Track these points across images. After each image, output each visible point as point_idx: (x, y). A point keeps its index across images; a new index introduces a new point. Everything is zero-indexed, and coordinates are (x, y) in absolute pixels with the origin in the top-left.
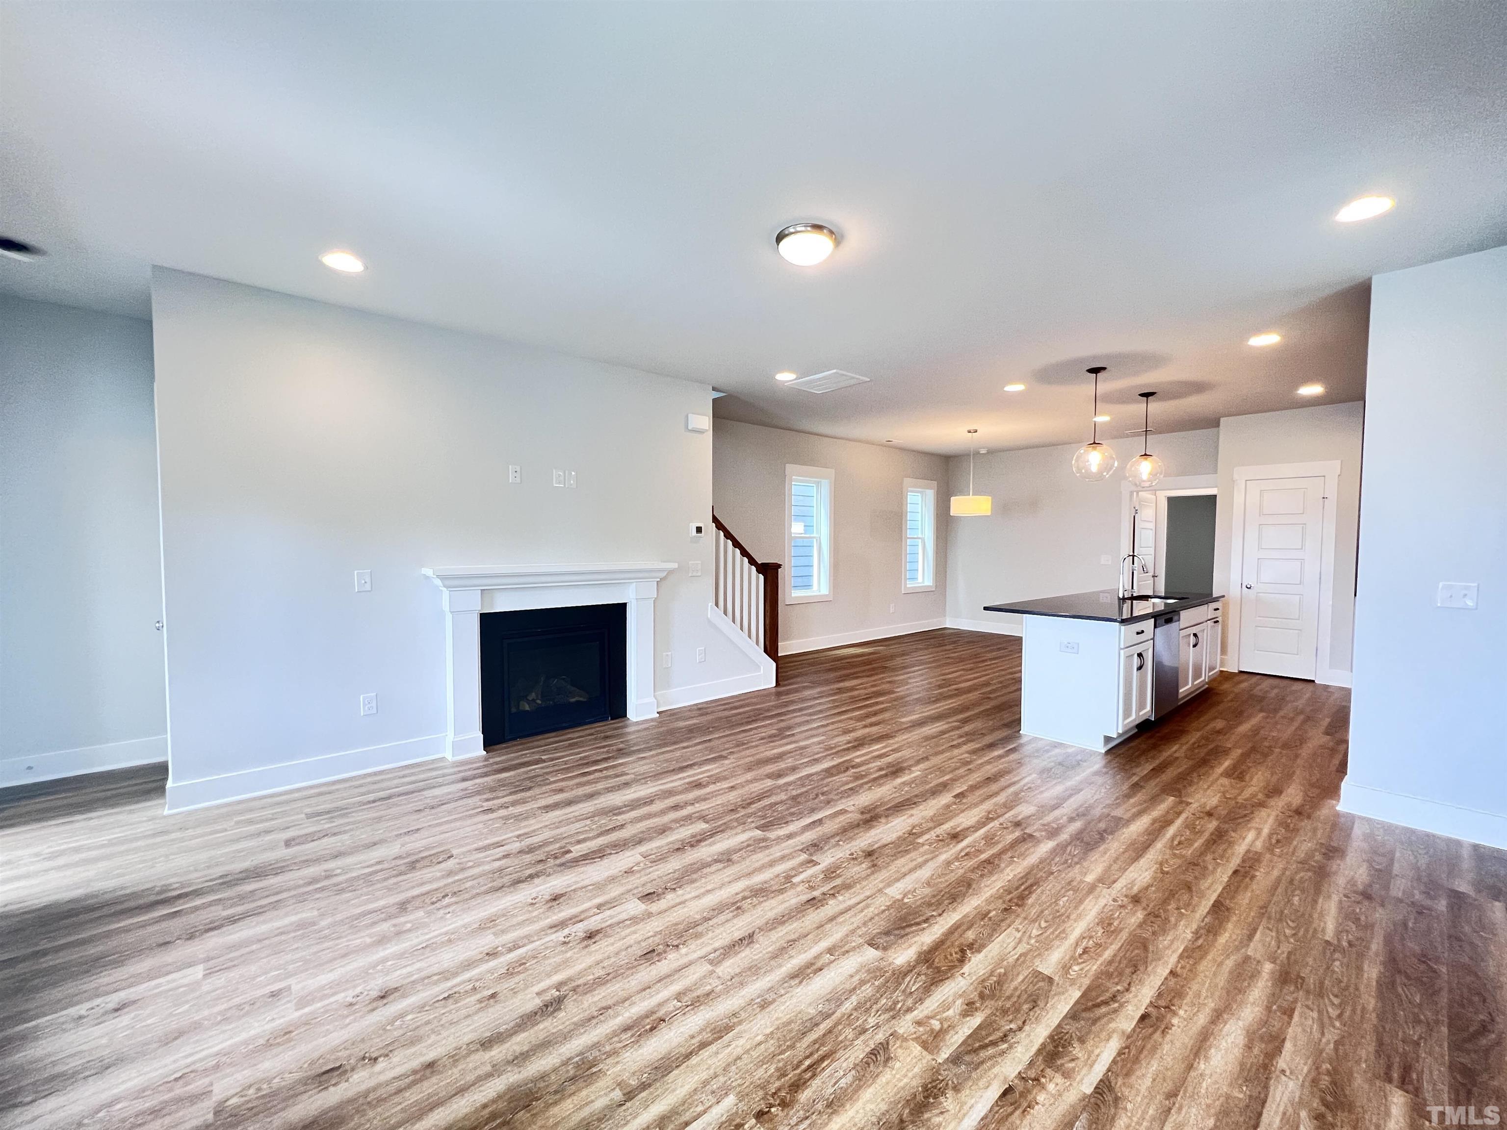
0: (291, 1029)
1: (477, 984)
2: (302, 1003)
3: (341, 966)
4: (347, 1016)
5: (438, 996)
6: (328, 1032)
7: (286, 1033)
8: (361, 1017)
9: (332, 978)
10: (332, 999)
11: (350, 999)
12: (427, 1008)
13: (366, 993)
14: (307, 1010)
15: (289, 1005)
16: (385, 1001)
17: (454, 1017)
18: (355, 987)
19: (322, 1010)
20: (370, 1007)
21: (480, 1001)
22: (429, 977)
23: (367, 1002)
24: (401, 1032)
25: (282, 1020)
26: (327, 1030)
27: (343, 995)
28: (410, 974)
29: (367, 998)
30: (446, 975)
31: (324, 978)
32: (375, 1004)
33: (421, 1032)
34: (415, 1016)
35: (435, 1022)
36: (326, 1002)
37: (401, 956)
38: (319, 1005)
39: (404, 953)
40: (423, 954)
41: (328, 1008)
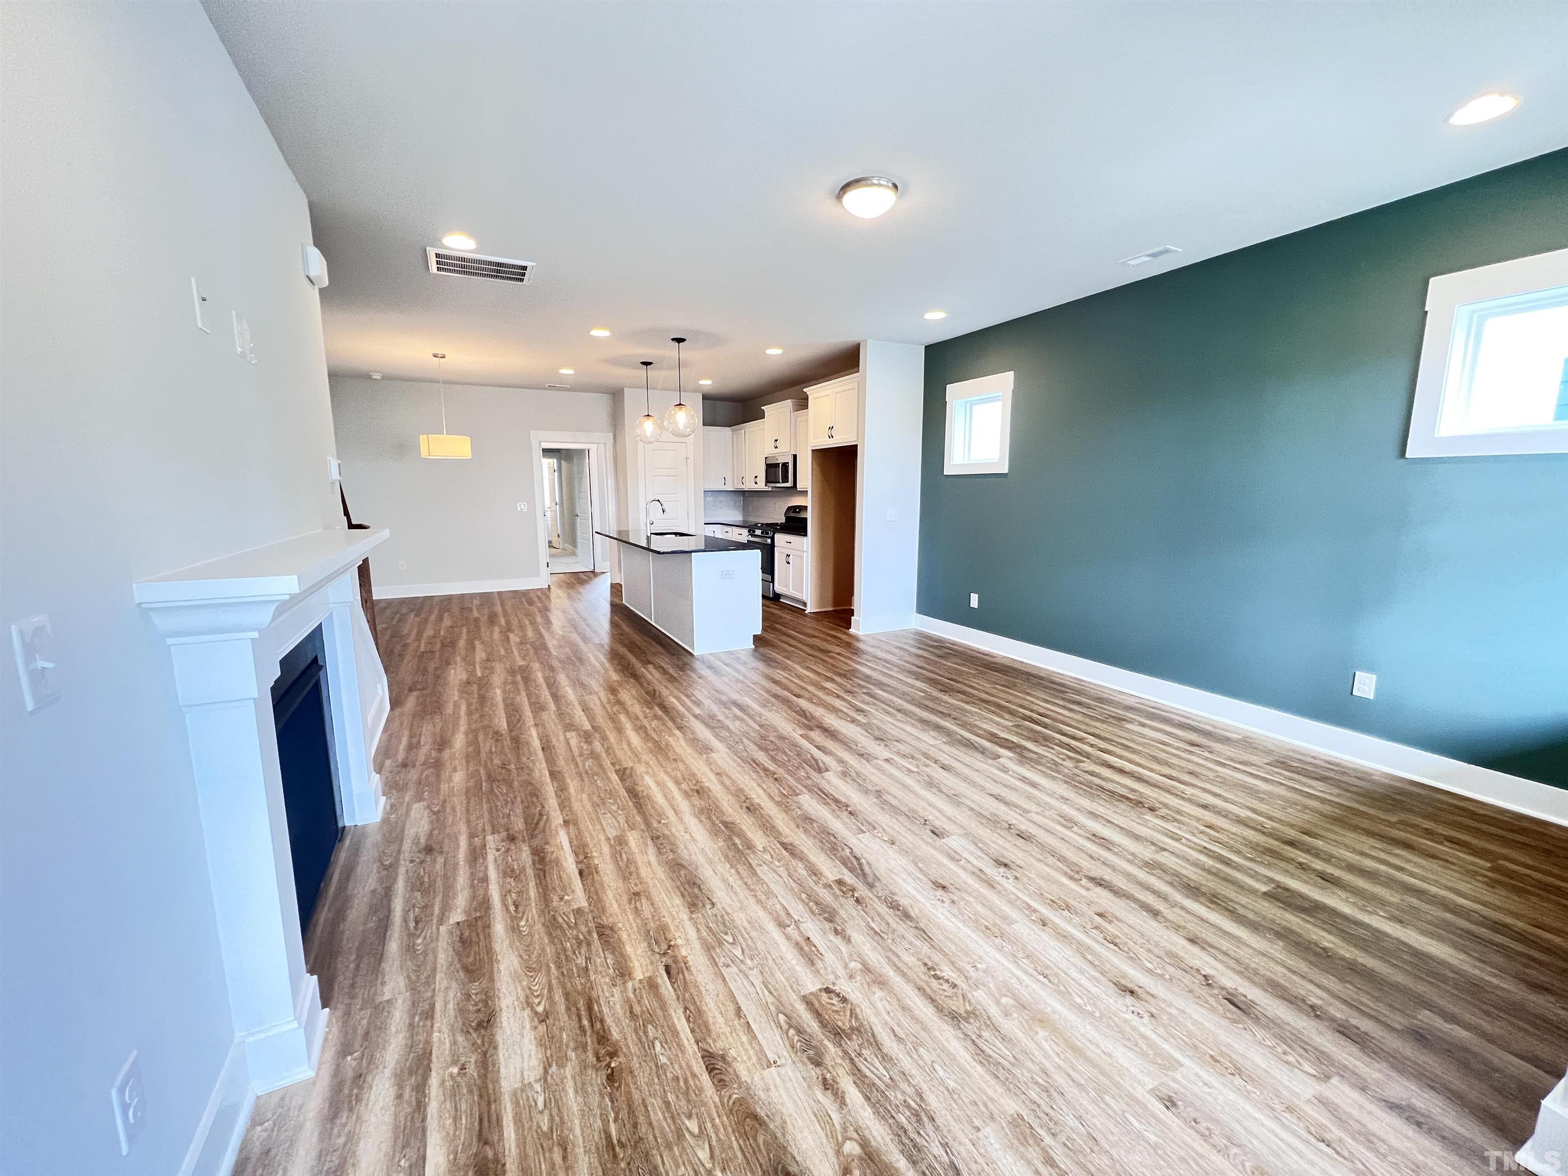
0: (1208, 1058)
1: (1089, 926)
2: (1172, 1065)
3: (1098, 1047)
4: (1169, 1014)
5: (1115, 951)
6: (1195, 1023)
7: (1217, 1061)
8: (1165, 1001)
9: (1121, 1049)
10: (1153, 1036)
11: (1146, 1019)
12: (1132, 955)
13: (1132, 1008)
14: (1177, 1055)
15: (1179, 1077)
16: (1136, 989)
17: (1136, 936)
18: (1126, 1021)
19: (1171, 1040)
20: (1148, 998)
21: (1110, 922)
22: (1091, 962)
23: (1143, 1003)
24: (1168, 967)
25: (1203, 1073)
26: (1193, 1025)
27: (1142, 1029)
28: (1092, 979)
29: (1138, 1005)
30: (1082, 950)
31: (1124, 1057)
32: (1144, 996)
33: (1162, 953)
34: (1145, 962)
35: (1148, 946)
36: (1158, 1040)
37: (1064, 994)
38: (1166, 1046)
39: (1060, 993)
40: (1056, 975)
41: (1165, 1035)
